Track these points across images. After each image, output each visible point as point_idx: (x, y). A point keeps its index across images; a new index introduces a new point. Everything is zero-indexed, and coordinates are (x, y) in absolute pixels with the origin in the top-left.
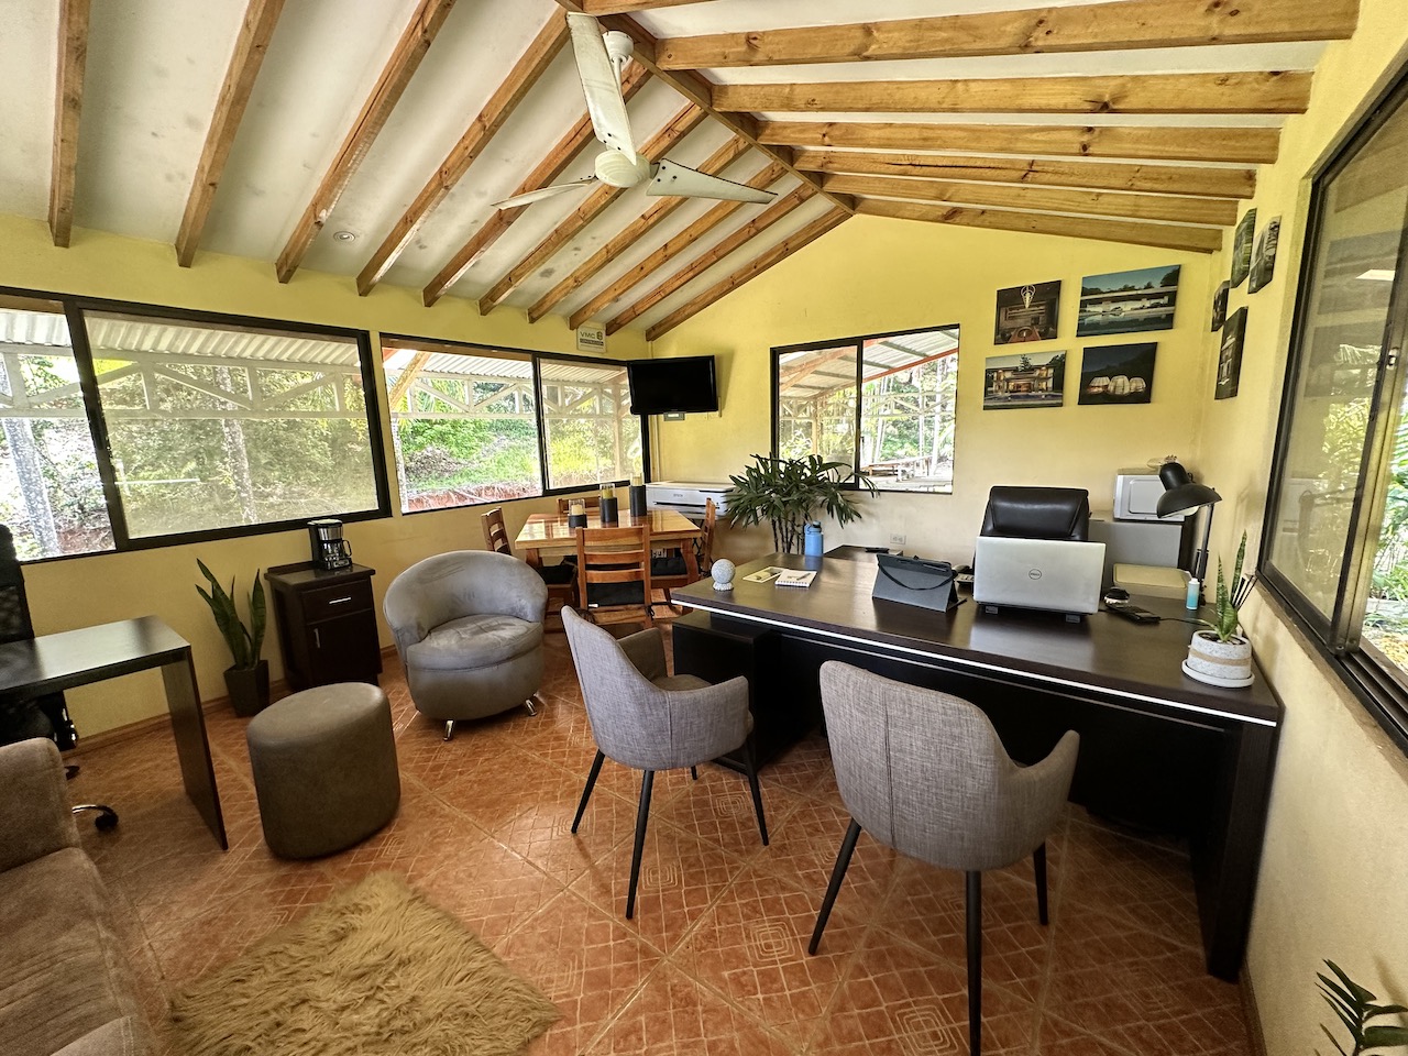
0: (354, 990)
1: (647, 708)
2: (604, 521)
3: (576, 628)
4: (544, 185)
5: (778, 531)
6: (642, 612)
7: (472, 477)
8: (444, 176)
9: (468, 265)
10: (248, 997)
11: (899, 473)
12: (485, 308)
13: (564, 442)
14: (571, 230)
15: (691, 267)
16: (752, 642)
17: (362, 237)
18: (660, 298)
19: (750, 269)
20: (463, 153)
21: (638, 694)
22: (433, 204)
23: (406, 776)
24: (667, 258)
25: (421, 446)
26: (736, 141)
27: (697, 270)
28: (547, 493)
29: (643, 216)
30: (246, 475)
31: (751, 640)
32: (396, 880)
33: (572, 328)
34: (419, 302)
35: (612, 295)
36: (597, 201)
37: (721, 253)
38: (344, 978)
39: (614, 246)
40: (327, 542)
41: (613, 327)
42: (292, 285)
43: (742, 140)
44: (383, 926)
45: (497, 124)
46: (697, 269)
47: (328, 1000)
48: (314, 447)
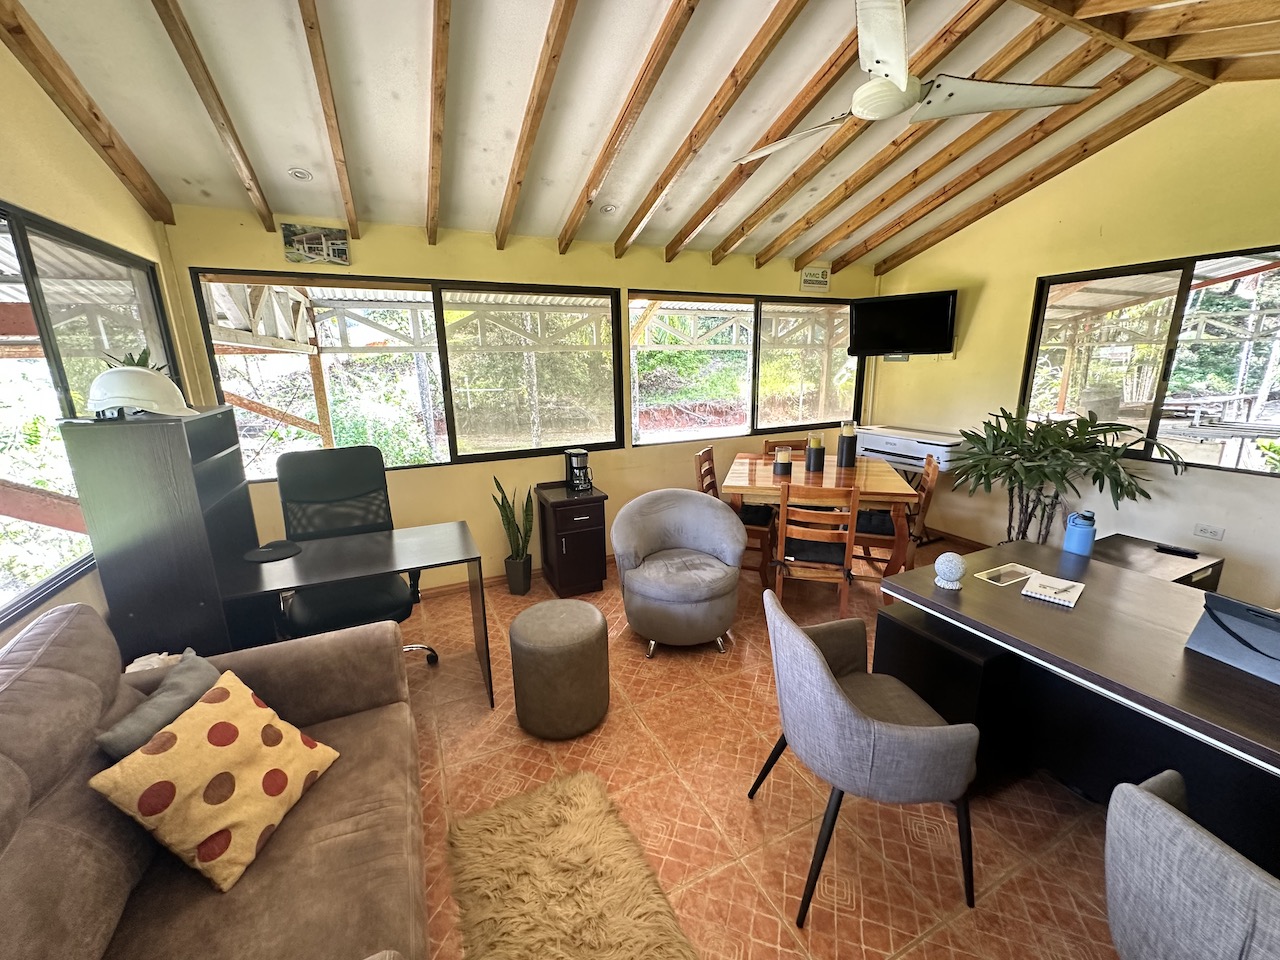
0: (559, 881)
1: (847, 732)
2: (808, 469)
3: (778, 624)
4: (783, 136)
5: (1016, 500)
6: (840, 574)
7: (689, 395)
8: (694, 139)
9: (707, 221)
10: (493, 849)
11: (1197, 415)
12: (717, 257)
13: (771, 365)
14: (810, 172)
15: (944, 191)
16: (982, 664)
17: (621, 208)
18: (899, 229)
19: (1024, 182)
20: (714, 114)
21: (839, 716)
22: (681, 169)
23: (615, 682)
24: (915, 185)
25: (653, 367)
26: (1040, 24)
27: (951, 193)
28: (756, 432)
29: (894, 143)
30: (535, 388)
31: (980, 661)
32: (600, 786)
33: (797, 270)
34: (662, 259)
35: (844, 232)
36: (844, 135)
37: (986, 169)
38: (555, 866)
39: (855, 181)
40: (577, 468)
41: (839, 265)
42: (568, 255)
43: (1049, 21)
44: (585, 828)
45: (749, 77)
46: (947, 194)
47: (542, 881)
48: (579, 366)
